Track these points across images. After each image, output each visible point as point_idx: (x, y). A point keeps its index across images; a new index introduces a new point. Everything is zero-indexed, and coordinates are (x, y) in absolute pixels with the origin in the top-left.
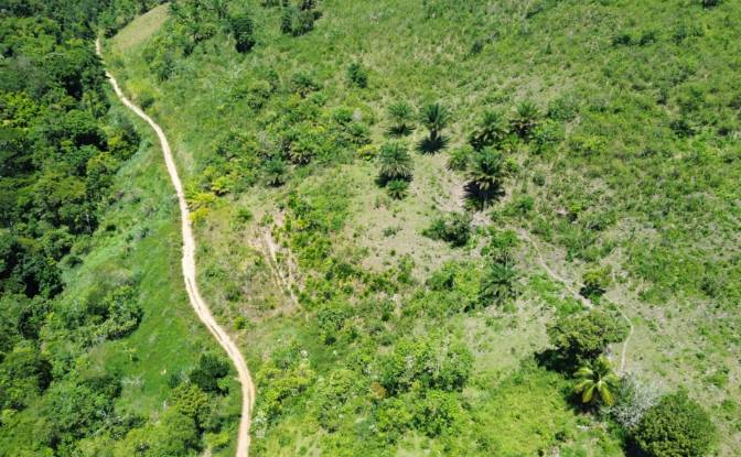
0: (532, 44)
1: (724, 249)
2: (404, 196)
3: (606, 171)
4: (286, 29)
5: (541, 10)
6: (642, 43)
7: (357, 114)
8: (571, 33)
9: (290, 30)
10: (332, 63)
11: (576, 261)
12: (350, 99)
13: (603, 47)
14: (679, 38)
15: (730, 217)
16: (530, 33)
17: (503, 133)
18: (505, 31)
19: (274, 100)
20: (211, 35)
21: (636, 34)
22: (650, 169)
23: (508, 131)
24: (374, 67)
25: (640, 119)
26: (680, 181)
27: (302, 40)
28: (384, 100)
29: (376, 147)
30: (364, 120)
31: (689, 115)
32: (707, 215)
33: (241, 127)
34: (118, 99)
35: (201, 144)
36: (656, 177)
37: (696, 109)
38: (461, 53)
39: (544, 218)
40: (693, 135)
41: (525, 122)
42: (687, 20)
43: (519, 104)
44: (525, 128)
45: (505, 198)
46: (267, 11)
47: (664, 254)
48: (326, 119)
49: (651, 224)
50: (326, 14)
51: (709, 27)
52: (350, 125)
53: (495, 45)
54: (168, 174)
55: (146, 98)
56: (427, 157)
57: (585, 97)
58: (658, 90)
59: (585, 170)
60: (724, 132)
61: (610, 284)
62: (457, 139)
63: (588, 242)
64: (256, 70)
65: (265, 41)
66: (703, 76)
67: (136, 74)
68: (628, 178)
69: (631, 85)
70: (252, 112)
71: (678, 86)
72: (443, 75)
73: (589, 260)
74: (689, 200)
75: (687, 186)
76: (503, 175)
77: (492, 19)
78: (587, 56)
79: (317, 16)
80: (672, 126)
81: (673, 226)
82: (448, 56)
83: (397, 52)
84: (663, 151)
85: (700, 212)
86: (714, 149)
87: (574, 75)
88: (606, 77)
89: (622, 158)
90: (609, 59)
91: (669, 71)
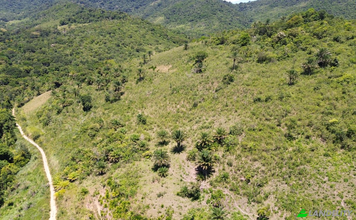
0: (219, 102)
1: (319, 193)
2: (167, 175)
3: (260, 158)
4: (107, 100)
5: (221, 88)
6: (266, 101)
7: (142, 137)
8: (235, 97)
9: (109, 100)
10: (130, 114)
11: (253, 203)
12: (138, 130)
13: (250, 103)
14: (281, 98)
15: (319, 176)
16: (218, 98)
17: (211, 142)
18: (207, 98)
19: (101, 133)
20: (71, 104)
21: (263, 97)
22: (279, 156)
23: (213, 141)
24: (149, 115)
25: (271, 133)
26: (293, 161)
27: (115, 104)
28: (154, 130)
29: (152, 151)
30: (145, 139)
31: (291, 131)
32: (308, 177)
33: (84, 146)
34: (21, 136)
35: (64, 156)
36: (282, 159)
37: (294, 128)
38: (188, 107)
39: (234, 182)
40: (295, 139)
41: (220, 137)
42: (283, 91)
43: (217, 129)
44: (220, 139)
45: (215, 174)
46: (98, 93)
47: (293, 196)
48: (127, 140)
49: (284, 182)
50: (126, 93)
51: (293, 93)
52: (138, 142)
53: (203, 103)
54: (45, 173)
55: (36, 135)
56: (177, 155)
57: (245, 124)
58: (276, 120)
59: (250, 158)
60: (308, 137)
61: (271, 214)
62: (190, 146)
63: (257, 193)
64: (92, 119)
65: (97, 105)
66: (294, 114)
67: (32, 124)
68: (270, 160)
69: (264, 118)
70: (90, 139)
71: (284, 118)
72: (181, 117)
73: (259, 202)
74: (299, 169)
75: (297, 163)
76: (213, 162)
77: (201, 93)
78: (244, 107)
79: (122, 94)
80: (285, 136)
81: (294, 182)
82: (183, 109)
83: (159, 108)
84: (283, 147)
85: (305, 175)
86: (305, 145)
87: (239, 115)
88: (253, 115)
89: (266, 151)
90: (253, 108)
91: (279, 112)
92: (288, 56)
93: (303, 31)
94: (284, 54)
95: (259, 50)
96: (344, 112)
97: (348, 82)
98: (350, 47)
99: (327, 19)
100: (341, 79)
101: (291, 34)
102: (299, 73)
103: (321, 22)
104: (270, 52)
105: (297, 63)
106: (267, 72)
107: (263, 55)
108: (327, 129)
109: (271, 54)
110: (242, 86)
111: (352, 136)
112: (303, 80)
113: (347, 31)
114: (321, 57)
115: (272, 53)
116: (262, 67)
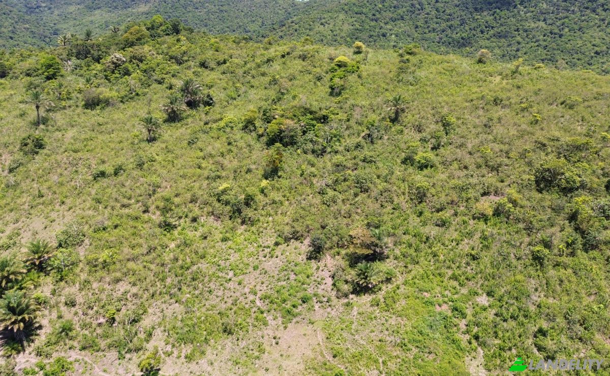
0: (23, 192)
1: (225, 298)
3: (126, 274)
5: (21, 164)
6: (116, 174)
8: (56, 177)
11: (128, 356)
13: (87, 183)
14: (140, 165)
15: (220, 274)
16: (17, 184)
17: (21, 273)
21: (109, 169)
22: (158, 261)
23: (25, 271)
25: (135, 227)
26: (180, 262)
31: (168, 215)
32: (206, 279)
36: (163, 265)
37: (171, 210)
39: (87, 332)
40: (176, 228)
41: (40, 258)
42: (141, 152)
43: (28, 245)
44: (41, 262)
45: (43, 331)
47: (190, 319)
49: (173, 301)
51: (158, 155)
57: (87, 223)
58: (140, 204)
59: (108, 279)
60: (194, 220)
61: (162, 361)
63: (132, 336)
66: (166, 188)
68: (144, 273)
69: (119, 205)
71: (153, 198)
73: (138, 350)
74: (191, 273)
75: (186, 264)
76: (35, 311)
78: (77, 192)
80: (160, 226)
81: (188, 296)
84: (161, 245)
85: (202, 278)
86: (192, 233)
87: (70, 208)
88: (98, 204)
89: (133, 260)
90: (95, 190)
91: (142, 189)
92: (137, 94)
93: (152, 52)
94: (130, 90)
95: (83, 86)
96: (235, 172)
97: (232, 128)
98: (224, 75)
99: (183, 32)
100: (222, 124)
101: (134, 57)
102: (161, 120)
103: (176, 38)
104: (104, 89)
105: (154, 105)
106: (107, 123)
107: (94, 95)
108: (219, 201)
109: (106, 92)
110: (64, 155)
111: (252, 203)
112: (169, 131)
113: (216, 52)
114: (188, 92)
115: (108, 90)
116: (95, 116)
